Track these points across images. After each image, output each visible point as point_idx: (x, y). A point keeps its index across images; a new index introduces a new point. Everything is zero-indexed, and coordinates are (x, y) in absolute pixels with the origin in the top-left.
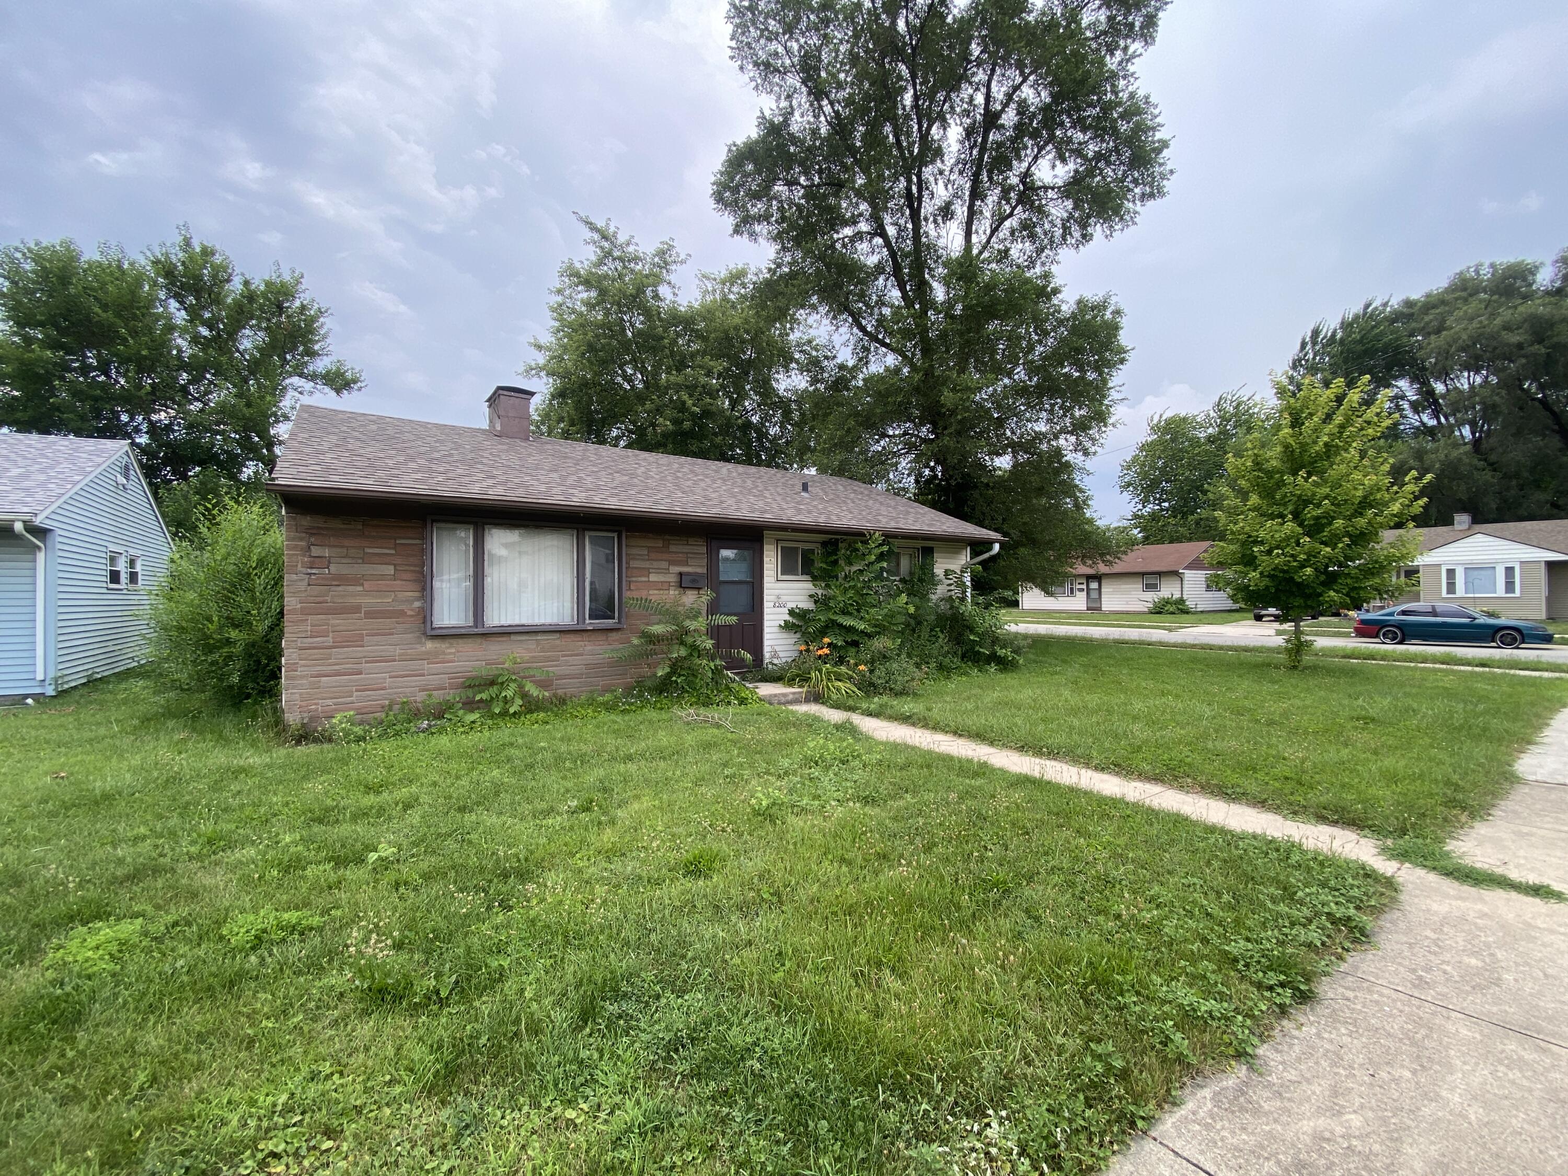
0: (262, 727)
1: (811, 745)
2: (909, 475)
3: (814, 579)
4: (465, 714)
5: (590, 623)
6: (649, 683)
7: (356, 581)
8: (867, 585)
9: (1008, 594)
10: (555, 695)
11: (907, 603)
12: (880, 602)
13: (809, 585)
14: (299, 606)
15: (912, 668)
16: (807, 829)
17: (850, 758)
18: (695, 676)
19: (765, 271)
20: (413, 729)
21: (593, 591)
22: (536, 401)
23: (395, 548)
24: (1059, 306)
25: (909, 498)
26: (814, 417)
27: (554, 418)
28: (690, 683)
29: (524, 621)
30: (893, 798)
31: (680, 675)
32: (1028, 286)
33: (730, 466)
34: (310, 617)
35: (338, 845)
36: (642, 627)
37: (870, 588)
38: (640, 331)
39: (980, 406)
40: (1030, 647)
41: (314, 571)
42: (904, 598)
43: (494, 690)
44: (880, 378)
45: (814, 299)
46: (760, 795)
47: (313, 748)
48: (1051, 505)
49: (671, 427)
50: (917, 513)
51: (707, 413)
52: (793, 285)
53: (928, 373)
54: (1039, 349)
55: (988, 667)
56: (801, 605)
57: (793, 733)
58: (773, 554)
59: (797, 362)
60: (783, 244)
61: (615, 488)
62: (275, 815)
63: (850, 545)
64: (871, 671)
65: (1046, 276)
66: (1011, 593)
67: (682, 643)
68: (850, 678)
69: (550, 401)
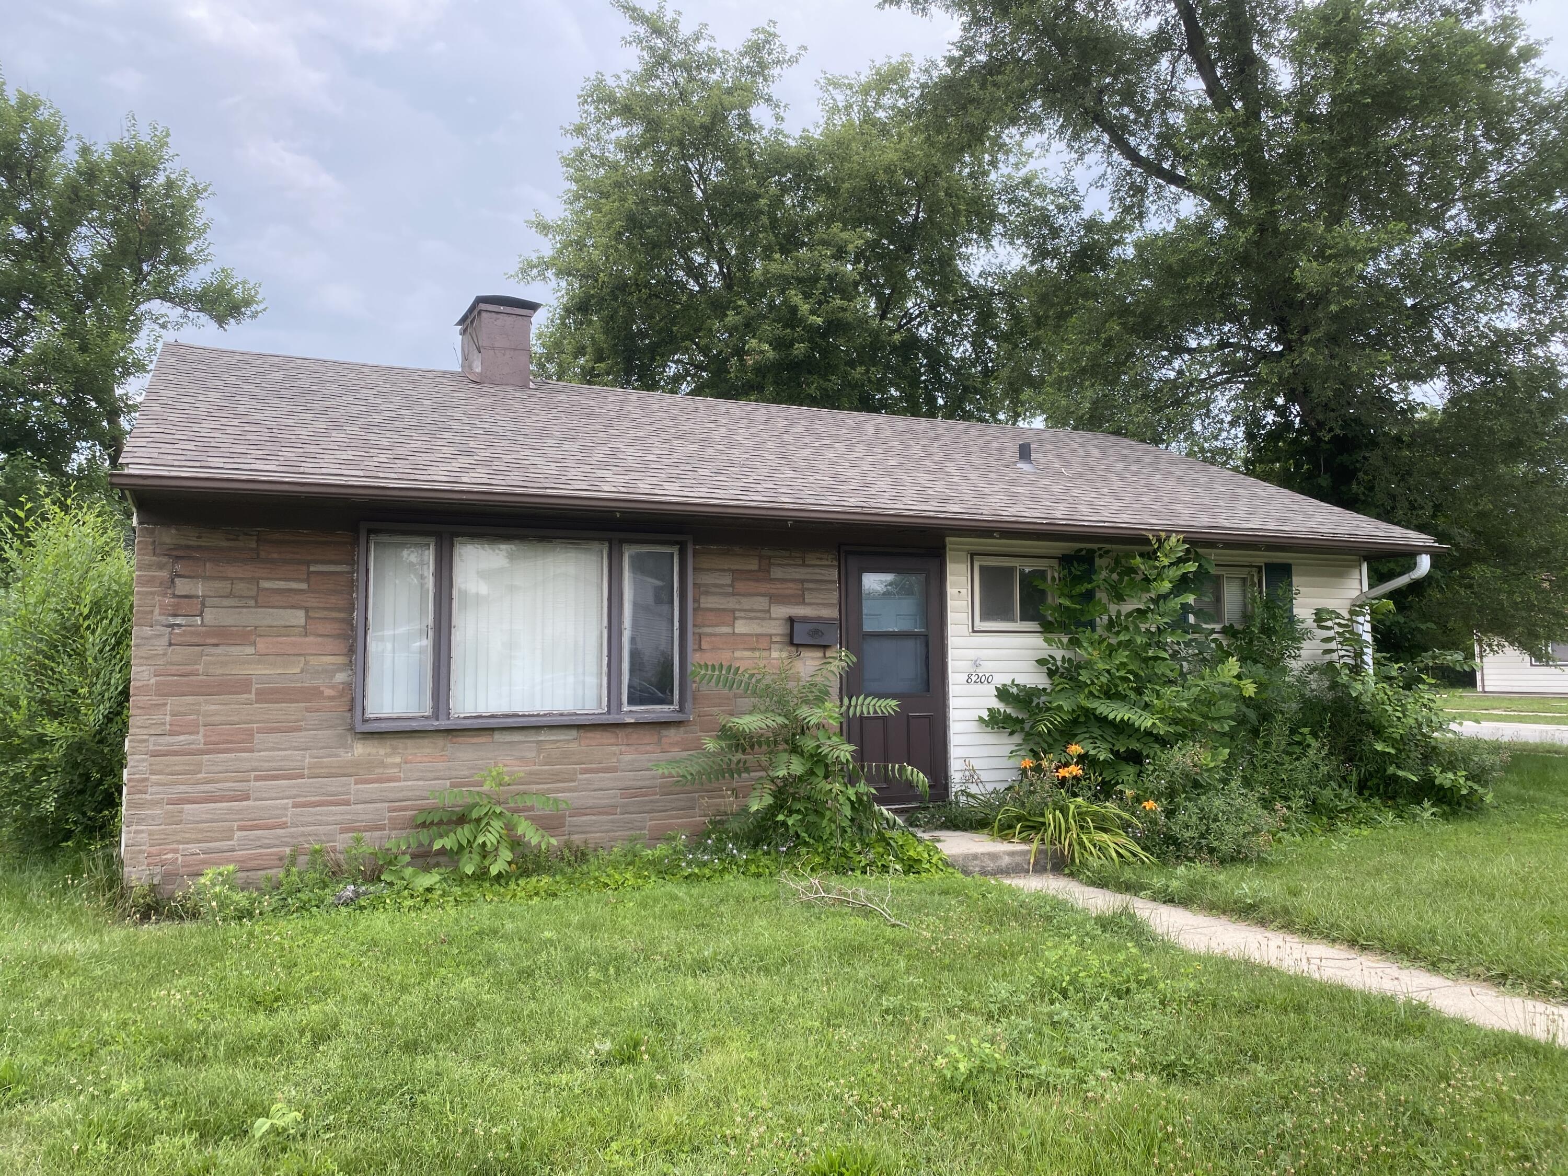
0: (88, 889)
1: (1053, 956)
2: (1233, 424)
3: (1047, 628)
4: (415, 875)
5: (630, 712)
6: (734, 826)
7: (244, 636)
8: (1157, 642)
9: (1454, 658)
10: (568, 845)
11: (1239, 677)
12: (1183, 675)
13: (1037, 641)
14: (153, 681)
15: (1254, 809)
16: (1049, 1125)
17: (1133, 986)
18: (822, 815)
19: (942, 64)
20: (330, 899)
21: (634, 654)
22: (540, 320)
23: (307, 580)
24: (1538, 82)
25: (1236, 469)
26: (1039, 322)
27: (569, 348)
28: (811, 828)
29: (518, 708)
30: (1228, 1069)
31: (791, 812)
32: (1469, 48)
33: (881, 419)
34: (170, 700)
35: (205, 1102)
36: (723, 719)
37: (1160, 646)
38: (716, 186)
39: (1375, 285)
40: (1507, 768)
41: (178, 621)
42: (1233, 665)
43: (463, 833)
44: (1171, 242)
45: (1037, 105)
46: (954, 1050)
47: (168, 929)
48: (1539, 479)
49: (771, 354)
50: (1255, 496)
51: (835, 326)
52: (995, 84)
53: (1266, 227)
54: (1497, 169)
55: (1417, 809)
56: (1022, 680)
57: (1013, 932)
58: (964, 580)
59: (1003, 219)
60: (975, 13)
61: (675, 465)
62: (105, 1043)
63: (1117, 562)
64: (1170, 813)
65: (1507, 25)
66: (1459, 656)
67: (795, 750)
68: (1126, 826)
69: (563, 319)
